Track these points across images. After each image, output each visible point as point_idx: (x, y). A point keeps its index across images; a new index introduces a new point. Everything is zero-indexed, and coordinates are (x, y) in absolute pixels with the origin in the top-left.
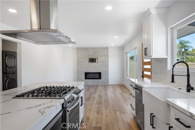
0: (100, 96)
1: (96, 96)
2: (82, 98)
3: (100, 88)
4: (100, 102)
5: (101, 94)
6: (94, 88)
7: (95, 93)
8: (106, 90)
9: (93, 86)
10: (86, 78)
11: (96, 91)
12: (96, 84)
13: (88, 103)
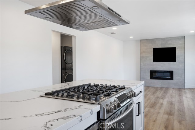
0: (171, 104)
1: (165, 102)
2: (139, 104)
3: (171, 91)
4: (171, 111)
5: (173, 101)
6: (162, 92)
7: (163, 97)
8: (180, 95)
9: (161, 88)
10: (152, 78)
11: (165, 96)
12: (166, 86)
13: (152, 110)
